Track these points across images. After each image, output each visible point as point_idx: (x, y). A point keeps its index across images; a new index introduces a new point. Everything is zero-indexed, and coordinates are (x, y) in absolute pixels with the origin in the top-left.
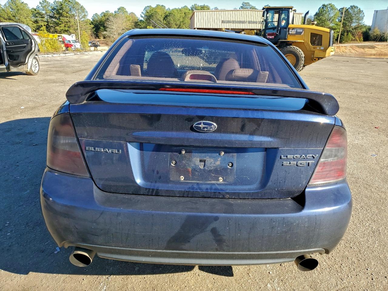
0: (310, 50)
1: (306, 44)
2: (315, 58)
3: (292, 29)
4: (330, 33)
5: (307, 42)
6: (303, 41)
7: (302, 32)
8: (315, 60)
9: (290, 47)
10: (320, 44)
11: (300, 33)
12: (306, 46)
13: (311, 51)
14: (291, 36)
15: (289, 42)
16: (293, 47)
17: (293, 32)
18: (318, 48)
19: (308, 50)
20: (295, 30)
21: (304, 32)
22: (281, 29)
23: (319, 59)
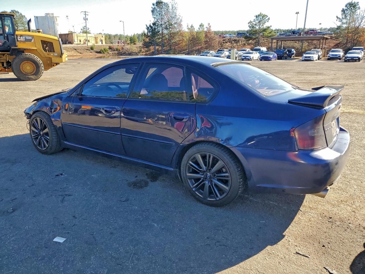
0: (44, 56)
1: (39, 51)
2: (53, 64)
3: (20, 36)
4: (59, 41)
5: (40, 48)
6: (36, 48)
7: (32, 40)
8: (53, 65)
9: (25, 54)
10: (52, 51)
11: (30, 40)
12: (40, 53)
13: (46, 57)
14: (20, 43)
15: (20, 49)
16: (29, 54)
17: (22, 39)
18: (52, 54)
19: (43, 57)
20: (24, 37)
21: (33, 39)
22: (7, 36)
23: (57, 65)
